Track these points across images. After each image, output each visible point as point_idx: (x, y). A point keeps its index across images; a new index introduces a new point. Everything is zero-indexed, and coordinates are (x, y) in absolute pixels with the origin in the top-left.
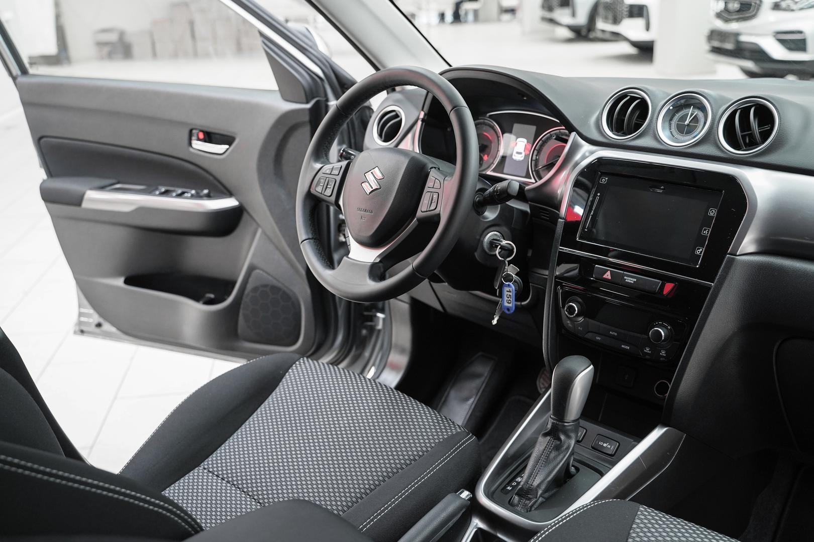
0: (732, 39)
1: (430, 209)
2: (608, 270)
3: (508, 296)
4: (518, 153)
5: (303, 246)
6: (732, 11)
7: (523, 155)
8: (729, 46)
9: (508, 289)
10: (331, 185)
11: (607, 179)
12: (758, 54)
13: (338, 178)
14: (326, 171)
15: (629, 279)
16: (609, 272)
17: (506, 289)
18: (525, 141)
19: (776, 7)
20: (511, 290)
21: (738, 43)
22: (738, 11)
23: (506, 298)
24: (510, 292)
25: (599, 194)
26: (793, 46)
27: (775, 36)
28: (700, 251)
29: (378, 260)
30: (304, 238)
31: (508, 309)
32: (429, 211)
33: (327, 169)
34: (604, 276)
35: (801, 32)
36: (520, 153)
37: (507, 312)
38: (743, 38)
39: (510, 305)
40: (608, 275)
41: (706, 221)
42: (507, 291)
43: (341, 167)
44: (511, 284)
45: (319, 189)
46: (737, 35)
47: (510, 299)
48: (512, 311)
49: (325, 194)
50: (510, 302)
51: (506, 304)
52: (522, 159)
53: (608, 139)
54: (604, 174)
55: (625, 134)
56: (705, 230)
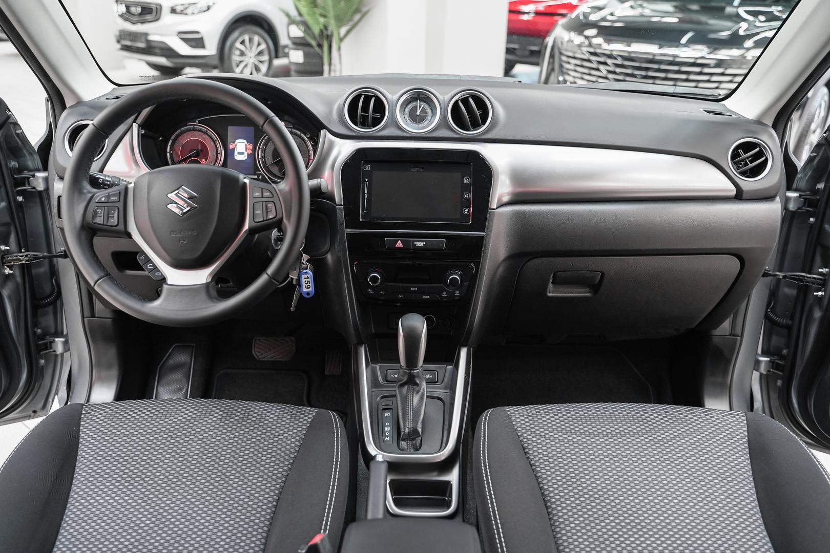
0: (143, 39)
1: (268, 218)
2: (398, 241)
3: (306, 282)
4: (239, 153)
5: (99, 285)
6: (136, 14)
7: (246, 154)
8: (142, 45)
9: (306, 276)
10: (113, 214)
11: (369, 166)
12: (168, 52)
13: (121, 205)
14: (101, 199)
15: (419, 243)
16: (399, 241)
17: (304, 276)
18: (245, 141)
19: (173, 11)
20: (309, 276)
21: (148, 41)
22: (140, 14)
23: (304, 285)
24: (308, 278)
25: (367, 180)
26: (194, 44)
27: (177, 35)
28: (467, 210)
29: (209, 280)
30: (96, 278)
31: (308, 294)
32: (267, 220)
33: (102, 197)
34: (396, 246)
35: (198, 32)
36: (242, 153)
37: (306, 296)
38: (151, 38)
39: (310, 289)
40: (399, 244)
41: (466, 188)
42: (305, 278)
43: (120, 193)
44: (308, 270)
45: (99, 220)
46: (146, 35)
47: (308, 284)
48: (313, 295)
49: (109, 224)
50: (309, 287)
51: (305, 290)
52: (246, 158)
53: (357, 132)
54: (367, 162)
55: (369, 127)
56: (466, 194)
